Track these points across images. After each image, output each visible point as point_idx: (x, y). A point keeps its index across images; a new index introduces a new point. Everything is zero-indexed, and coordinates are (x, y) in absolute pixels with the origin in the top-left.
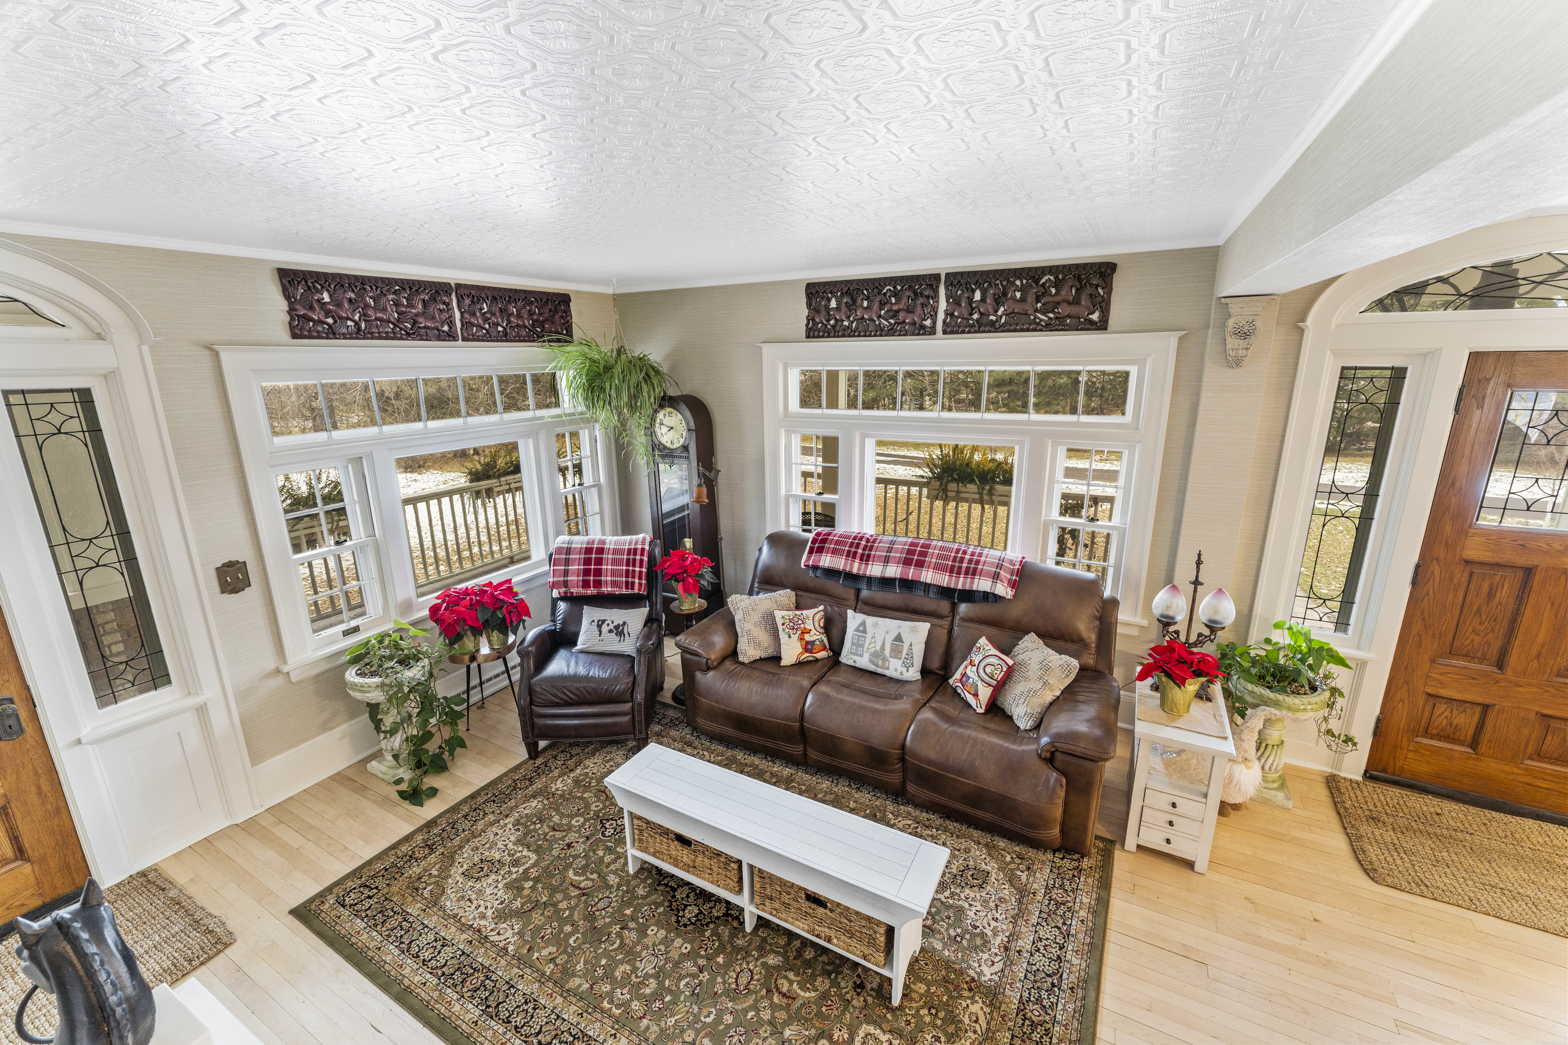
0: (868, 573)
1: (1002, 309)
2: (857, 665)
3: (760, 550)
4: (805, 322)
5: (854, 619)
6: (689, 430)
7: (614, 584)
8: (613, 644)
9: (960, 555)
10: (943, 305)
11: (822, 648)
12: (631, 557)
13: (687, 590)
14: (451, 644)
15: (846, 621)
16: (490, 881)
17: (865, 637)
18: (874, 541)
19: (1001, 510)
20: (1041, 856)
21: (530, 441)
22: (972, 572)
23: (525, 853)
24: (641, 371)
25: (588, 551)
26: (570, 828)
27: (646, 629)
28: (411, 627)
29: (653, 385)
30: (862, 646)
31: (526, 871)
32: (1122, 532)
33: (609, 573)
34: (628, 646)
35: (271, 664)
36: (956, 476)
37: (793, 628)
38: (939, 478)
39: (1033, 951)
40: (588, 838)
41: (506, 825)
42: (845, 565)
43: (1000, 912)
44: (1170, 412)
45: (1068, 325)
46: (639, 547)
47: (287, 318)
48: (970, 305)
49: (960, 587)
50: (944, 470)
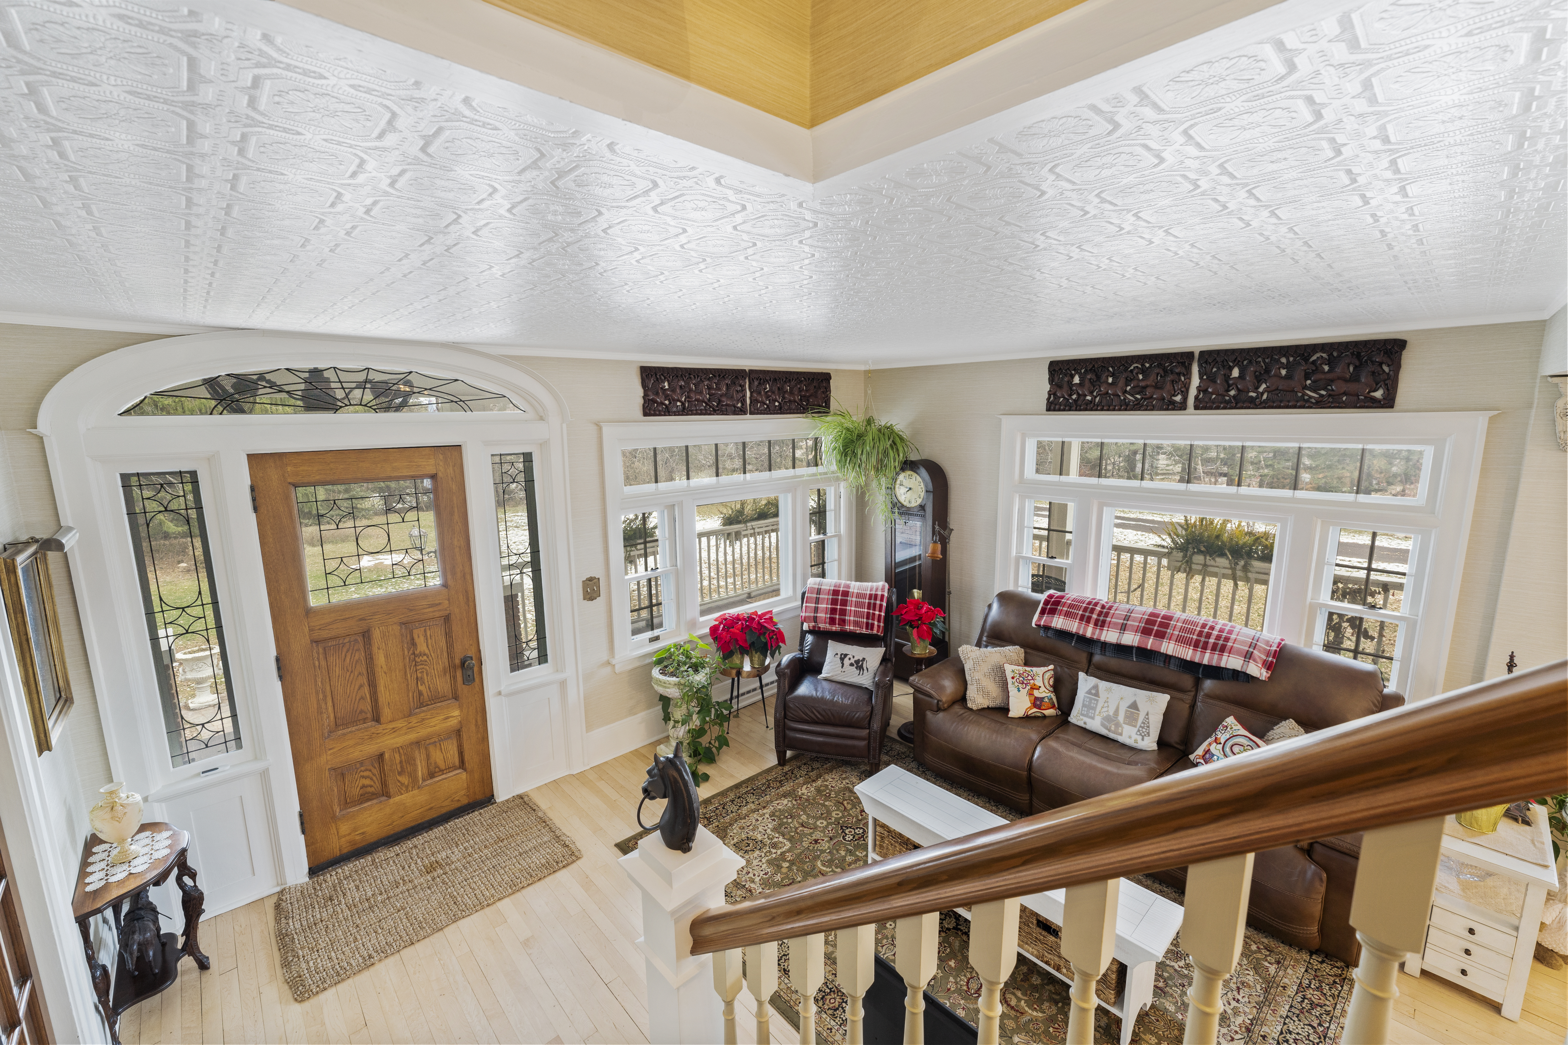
0: (1102, 639)
1: (1264, 386)
2: (1088, 727)
3: (990, 606)
4: (1047, 396)
5: (1085, 682)
6: (927, 491)
7: (856, 623)
8: (852, 676)
9: (1206, 630)
10: (1195, 381)
11: (1050, 706)
12: (872, 601)
13: (921, 636)
14: (725, 658)
15: (1077, 683)
16: (755, 855)
17: (1097, 701)
18: (1110, 608)
19: (1259, 588)
20: (1294, 953)
21: (790, 496)
22: (1221, 648)
23: (781, 839)
24: (889, 439)
25: (836, 592)
26: (815, 828)
27: (882, 667)
28: (699, 641)
29: (897, 450)
30: (1094, 709)
31: (783, 854)
32: (1412, 624)
33: (852, 614)
34: (866, 680)
35: (604, 656)
36: (1203, 549)
37: (1023, 683)
38: (1183, 548)
39: (1281, 1041)
40: (831, 839)
41: (764, 814)
42: (1079, 628)
43: (1242, 995)
44: (1477, 496)
45: (1343, 402)
46: (879, 593)
47: (642, 401)
48: (1227, 382)
49: (1205, 662)
50: (1188, 542)
